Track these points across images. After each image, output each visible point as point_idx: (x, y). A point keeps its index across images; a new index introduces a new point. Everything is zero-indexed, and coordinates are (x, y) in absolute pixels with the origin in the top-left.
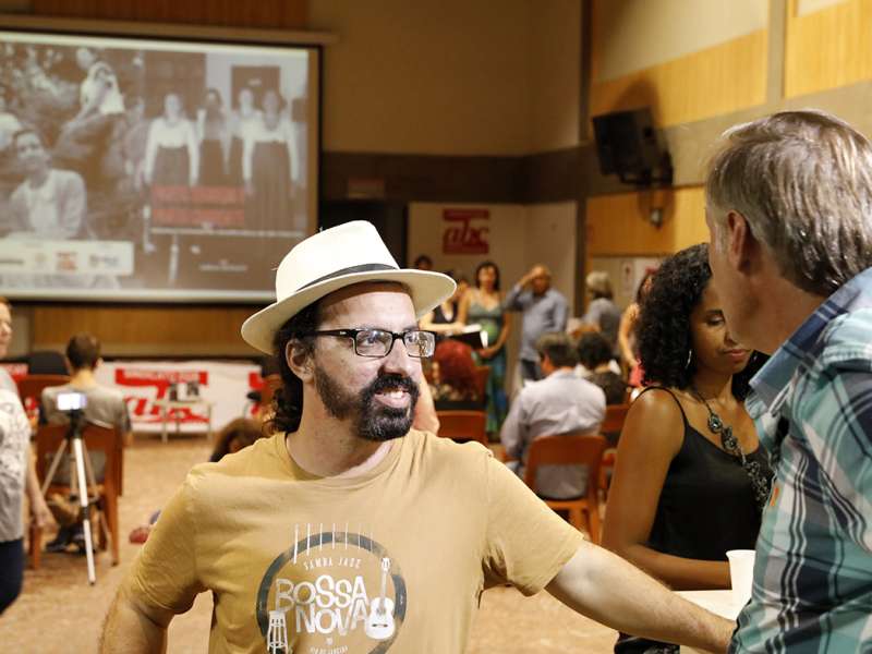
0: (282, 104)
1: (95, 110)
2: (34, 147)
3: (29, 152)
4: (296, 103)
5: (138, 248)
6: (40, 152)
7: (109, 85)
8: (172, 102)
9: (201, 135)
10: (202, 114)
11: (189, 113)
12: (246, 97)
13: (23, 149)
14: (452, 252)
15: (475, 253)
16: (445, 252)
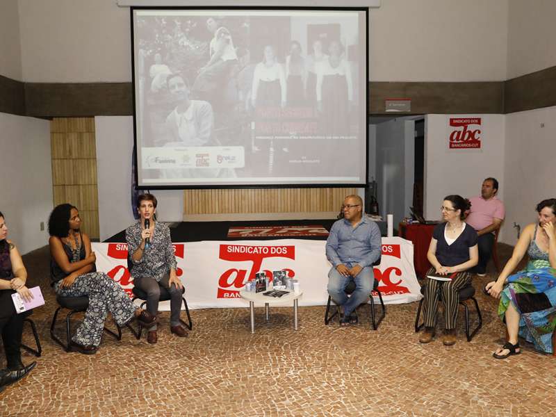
0: (342, 49)
1: (219, 59)
2: (180, 85)
3: (177, 89)
4: (351, 48)
5: (248, 150)
6: (183, 88)
7: (228, 41)
8: (269, 51)
9: (288, 73)
10: (288, 58)
11: (280, 58)
12: (317, 45)
13: (173, 87)
14: (455, 147)
15: (471, 147)
16: (451, 147)
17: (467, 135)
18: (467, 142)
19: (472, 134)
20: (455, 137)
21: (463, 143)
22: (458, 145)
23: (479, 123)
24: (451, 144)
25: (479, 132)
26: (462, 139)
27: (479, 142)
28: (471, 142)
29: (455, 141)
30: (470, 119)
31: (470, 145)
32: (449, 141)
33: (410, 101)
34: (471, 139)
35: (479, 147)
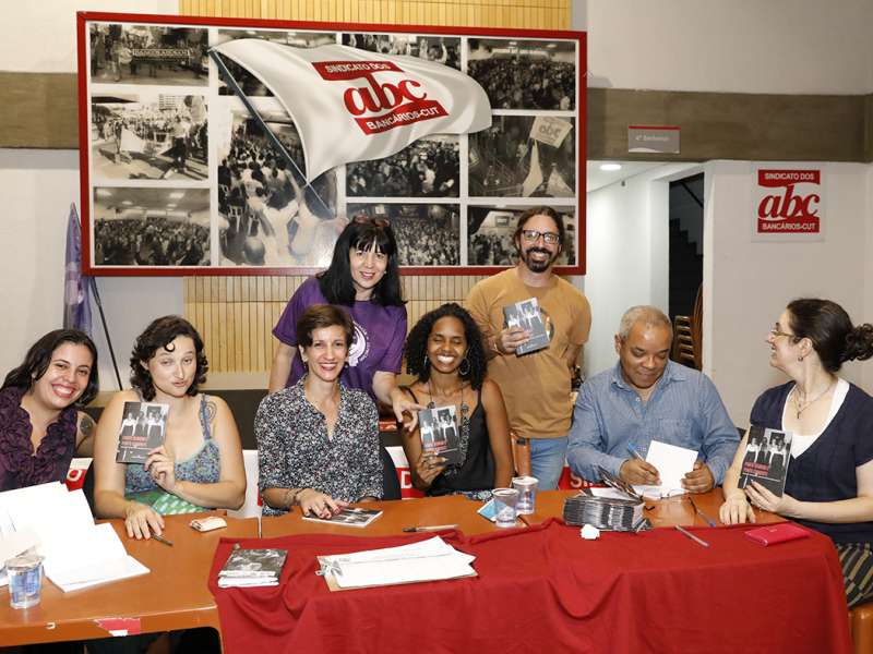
14: (769, 231)
15: (801, 231)
16: (760, 230)
17: (793, 204)
18: (792, 219)
19: (802, 204)
20: (768, 209)
21: (785, 222)
22: (775, 226)
23: (817, 180)
24: (761, 222)
25: (817, 200)
26: (784, 213)
27: (816, 220)
28: (801, 220)
29: (769, 218)
30: (799, 172)
31: (798, 226)
32: (757, 216)
33: (676, 133)
34: (800, 214)
35: (816, 230)
